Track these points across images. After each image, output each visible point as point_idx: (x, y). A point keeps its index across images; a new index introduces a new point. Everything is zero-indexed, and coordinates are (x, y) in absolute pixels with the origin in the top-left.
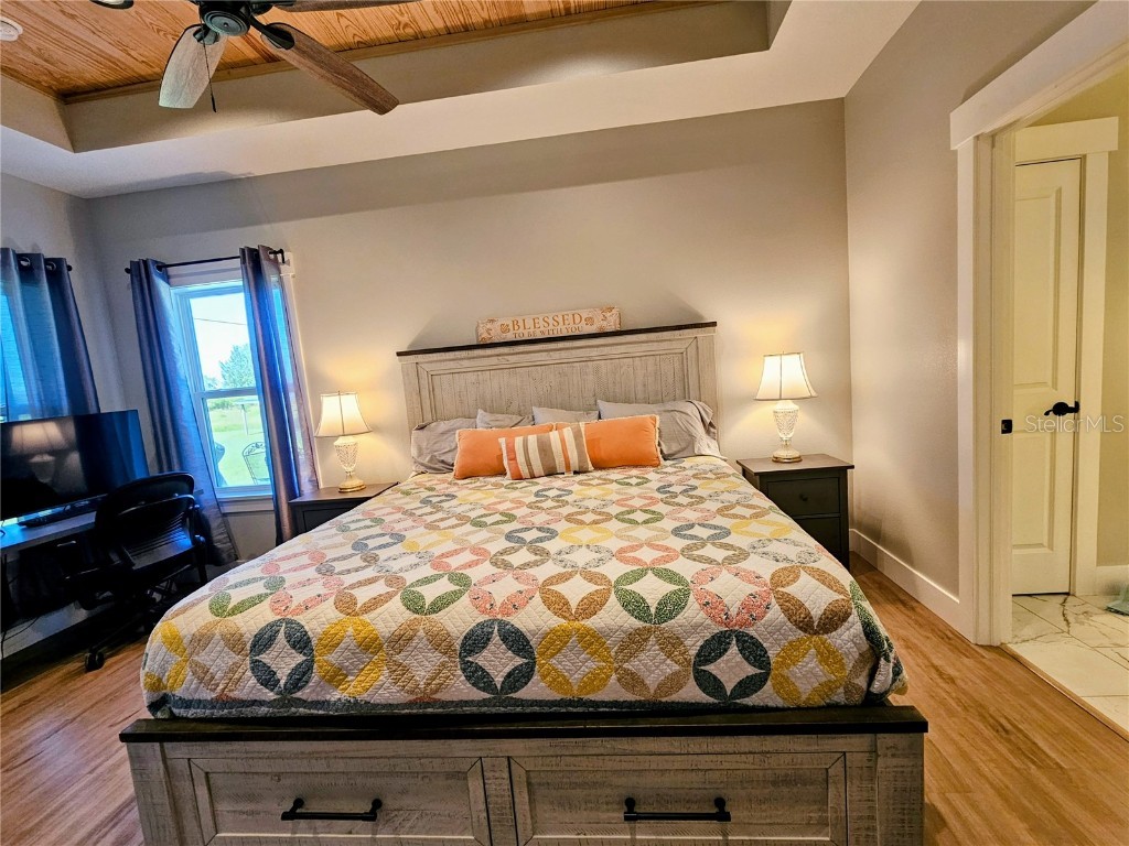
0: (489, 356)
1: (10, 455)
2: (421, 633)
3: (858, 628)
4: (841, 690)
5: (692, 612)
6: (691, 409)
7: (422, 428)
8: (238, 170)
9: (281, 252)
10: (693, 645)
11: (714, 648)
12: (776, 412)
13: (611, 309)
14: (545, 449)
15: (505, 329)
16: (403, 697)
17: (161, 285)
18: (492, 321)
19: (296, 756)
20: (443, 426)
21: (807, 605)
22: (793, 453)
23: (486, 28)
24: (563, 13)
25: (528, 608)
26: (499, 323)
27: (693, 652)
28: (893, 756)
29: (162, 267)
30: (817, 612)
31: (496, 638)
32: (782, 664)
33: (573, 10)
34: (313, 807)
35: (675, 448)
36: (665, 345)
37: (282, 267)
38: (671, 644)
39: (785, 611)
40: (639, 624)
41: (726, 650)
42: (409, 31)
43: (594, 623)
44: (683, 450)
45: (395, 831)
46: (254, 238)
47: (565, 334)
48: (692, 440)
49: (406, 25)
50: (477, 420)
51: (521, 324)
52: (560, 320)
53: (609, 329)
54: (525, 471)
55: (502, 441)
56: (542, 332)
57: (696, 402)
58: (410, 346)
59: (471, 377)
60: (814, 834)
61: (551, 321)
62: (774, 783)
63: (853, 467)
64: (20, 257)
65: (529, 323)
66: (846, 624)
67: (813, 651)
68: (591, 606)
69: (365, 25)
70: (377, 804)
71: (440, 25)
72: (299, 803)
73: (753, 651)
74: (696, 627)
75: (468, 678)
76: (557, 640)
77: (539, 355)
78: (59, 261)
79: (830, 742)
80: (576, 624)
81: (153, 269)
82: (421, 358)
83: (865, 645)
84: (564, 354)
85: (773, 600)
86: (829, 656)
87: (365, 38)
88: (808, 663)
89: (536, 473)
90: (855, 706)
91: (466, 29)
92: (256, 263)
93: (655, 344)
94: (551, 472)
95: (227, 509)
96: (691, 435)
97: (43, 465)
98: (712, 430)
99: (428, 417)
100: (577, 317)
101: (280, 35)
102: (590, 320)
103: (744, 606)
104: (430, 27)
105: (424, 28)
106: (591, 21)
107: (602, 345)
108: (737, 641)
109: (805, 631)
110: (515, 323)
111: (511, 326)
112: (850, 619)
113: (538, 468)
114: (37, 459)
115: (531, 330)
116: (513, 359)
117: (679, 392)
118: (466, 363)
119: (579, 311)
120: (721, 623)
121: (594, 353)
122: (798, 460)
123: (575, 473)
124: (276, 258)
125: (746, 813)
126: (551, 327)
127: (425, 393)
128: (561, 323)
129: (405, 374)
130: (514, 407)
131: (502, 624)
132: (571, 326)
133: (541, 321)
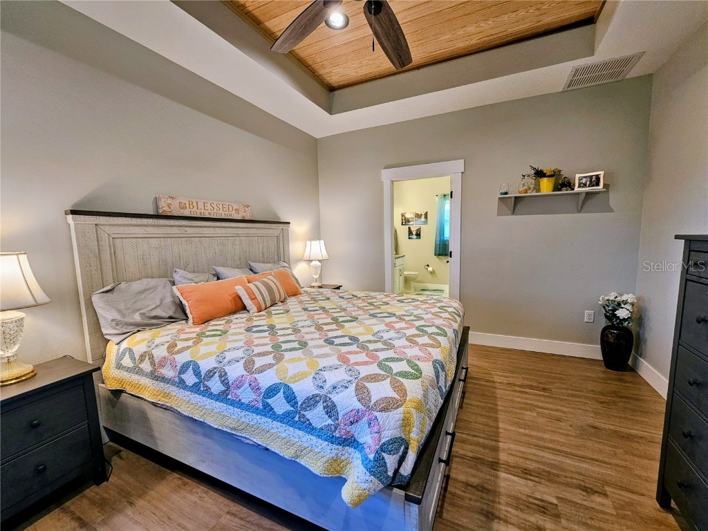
0: (171, 226)
13: (248, 206)
15: (183, 207)
18: (173, 198)
26: (178, 201)
36: (271, 231)
47: (223, 217)
51: (195, 204)
52: (221, 207)
56: (210, 214)
59: (154, 242)
61: (215, 206)
65: (201, 205)
77: (207, 230)
84: (224, 231)
93: (268, 230)
100: (230, 207)
102: (237, 211)
107: (245, 228)
110: (191, 203)
111: (187, 205)
115: (202, 211)
118: (151, 230)
119: (231, 204)
121: (240, 231)
126: (215, 211)
128: (221, 209)
132: (227, 212)
133: (209, 205)
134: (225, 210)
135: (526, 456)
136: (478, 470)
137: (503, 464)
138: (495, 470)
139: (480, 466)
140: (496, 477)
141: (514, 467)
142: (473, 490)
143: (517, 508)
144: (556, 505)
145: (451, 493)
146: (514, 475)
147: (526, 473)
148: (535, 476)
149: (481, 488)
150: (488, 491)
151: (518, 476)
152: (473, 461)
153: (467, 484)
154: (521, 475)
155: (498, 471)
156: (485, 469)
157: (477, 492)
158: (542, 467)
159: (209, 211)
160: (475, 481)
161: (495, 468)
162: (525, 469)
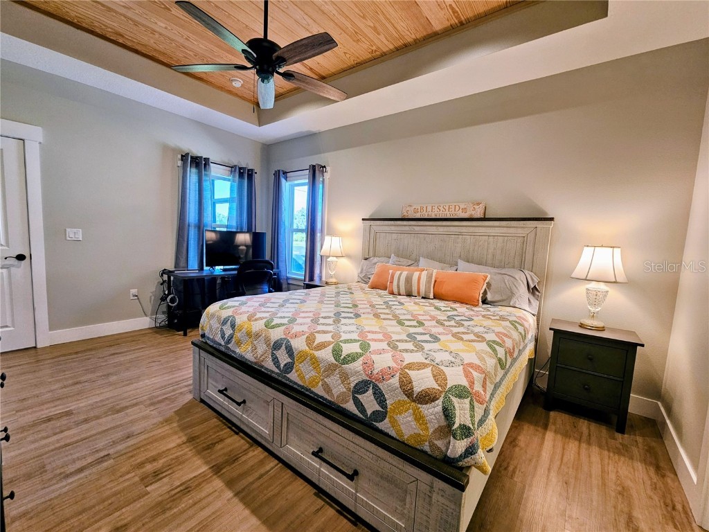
0: (405, 225)
1: (235, 244)
2: (263, 335)
3: (439, 409)
4: (427, 443)
5: (357, 365)
6: (520, 276)
7: (366, 259)
8: (315, 129)
9: (325, 167)
10: (354, 381)
11: (361, 387)
12: (588, 289)
13: (479, 204)
14: (409, 280)
15: (416, 211)
16: (253, 360)
17: (283, 180)
18: (410, 206)
19: (227, 370)
20: (376, 260)
21: (414, 383)
22: (596, 323)
23: (416, 43)
24: (459, 25)
25: (299, 339)
26: (414, 208)
27: (352, 385)
28: (442, 496)
29: (285, 173)
30: (418, 388)
31: (284, 347)
32: (394, 411)
33: (464, 22)
34: (229, 393)
35: (497, 298)
36: (512, 230)
37: (325, 174)
38: (345, 377)
39: (401, 382)
40: (334, 362)
41: (367, 390)
42: (377, 53)
43: (318, 354)
44: (503, 301)
45: (247, 416)
46: (315, 160)
47: (448, 217)
48: (512, 294)
49: (376, 51)
50: (391, 260)
51: (425, 209)
52: (447, 208)
53: (475, 216)
54: (395, 291)
55: (391, 271)
56: (436, 215)
57: (526, 272)
58: (371, 216)
59: (394, 236)
60: (397, 519)
61: (442, 209)
62: (382, 477)
63: (643, 345)
64: (240, 169)
65: (429, 209)
66: (433, 403)
67: (411, 411)
68: (322, 346)
69: (358, 55)
70: (244, 402)
71: (392, 47)
72: (226, 389)
73: (380, 397)
74: (356, 372)
75: (273, 360)
76: (304, 356)
77: (432, 228)
78: (252, 170)
79: (409, 467)
80: (312, 352)
81: (281, 173)
82: (372, 223)
83: (443, 422)
84: (446, 229)
85: (398, 374)
86: (419, 418)
87: (359, 61)
88: (407, 417)
89: (401, 293)
90: (436, 459)
91: (406, 46)
92: (315, 172)
93: (505, 229)
94: (409, 295)
95: (290, 282)
96: (512, 293)
97: (242, 250)
98: (537, 293)
99: (371, 254)
100: (457, 208)
101: (288, 76)
102: (464, 210)
103: (382, 371)
104: (388, 49)
105: (384, 50)
106: (476, 26)
107: (469, 226)
108: (373, 388)
109: (408, 397)
110: (422, 208)
111: (419, 210)
112: (437, 402)
113: (403, 291)
114: (241, 248)
115: (430, 213)
116: (417, 228)
117: (517, 264)
119: (458, 204)
120: (367, 375)
121: (464, 230)
122: (602, 329)
123: (423, 298)
124: (323, 170)
125: (367, 486)
126: (441, 212)
127: (372, 241)
128: (447, 210)
129: (365, 230)
130: (414, 256)
131: (288, 341)
132: (453, 212)
133: (436, 208)
134: (450, 210)
135: (197, 506)
136: (225, 454)
137: (211, 477)
138: (213, 467)
139: (227, 458)
140: (207, 463)
141: (200, 484)
142: (214, 442)
143: (177, 458)
144: (146, 487)
145: (225, 429)
146: (195, 477)
147: (186, 489)
148: (175, 494)
149: (210, 447)
150: (205, 449)
151: (191, 479)
152: (235, 456)
153: (222, 440)
154: (189, 483)
155: (210, 468)
156: (221, 460)
157: (210, 443)
158: (175, 510)
159: (436, 212)
160: (219, 447)
161: (215, 468)
162: (189, 491)
